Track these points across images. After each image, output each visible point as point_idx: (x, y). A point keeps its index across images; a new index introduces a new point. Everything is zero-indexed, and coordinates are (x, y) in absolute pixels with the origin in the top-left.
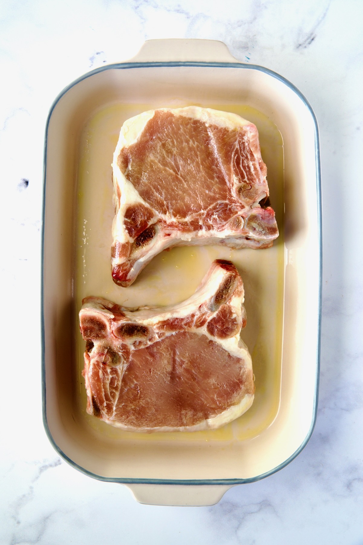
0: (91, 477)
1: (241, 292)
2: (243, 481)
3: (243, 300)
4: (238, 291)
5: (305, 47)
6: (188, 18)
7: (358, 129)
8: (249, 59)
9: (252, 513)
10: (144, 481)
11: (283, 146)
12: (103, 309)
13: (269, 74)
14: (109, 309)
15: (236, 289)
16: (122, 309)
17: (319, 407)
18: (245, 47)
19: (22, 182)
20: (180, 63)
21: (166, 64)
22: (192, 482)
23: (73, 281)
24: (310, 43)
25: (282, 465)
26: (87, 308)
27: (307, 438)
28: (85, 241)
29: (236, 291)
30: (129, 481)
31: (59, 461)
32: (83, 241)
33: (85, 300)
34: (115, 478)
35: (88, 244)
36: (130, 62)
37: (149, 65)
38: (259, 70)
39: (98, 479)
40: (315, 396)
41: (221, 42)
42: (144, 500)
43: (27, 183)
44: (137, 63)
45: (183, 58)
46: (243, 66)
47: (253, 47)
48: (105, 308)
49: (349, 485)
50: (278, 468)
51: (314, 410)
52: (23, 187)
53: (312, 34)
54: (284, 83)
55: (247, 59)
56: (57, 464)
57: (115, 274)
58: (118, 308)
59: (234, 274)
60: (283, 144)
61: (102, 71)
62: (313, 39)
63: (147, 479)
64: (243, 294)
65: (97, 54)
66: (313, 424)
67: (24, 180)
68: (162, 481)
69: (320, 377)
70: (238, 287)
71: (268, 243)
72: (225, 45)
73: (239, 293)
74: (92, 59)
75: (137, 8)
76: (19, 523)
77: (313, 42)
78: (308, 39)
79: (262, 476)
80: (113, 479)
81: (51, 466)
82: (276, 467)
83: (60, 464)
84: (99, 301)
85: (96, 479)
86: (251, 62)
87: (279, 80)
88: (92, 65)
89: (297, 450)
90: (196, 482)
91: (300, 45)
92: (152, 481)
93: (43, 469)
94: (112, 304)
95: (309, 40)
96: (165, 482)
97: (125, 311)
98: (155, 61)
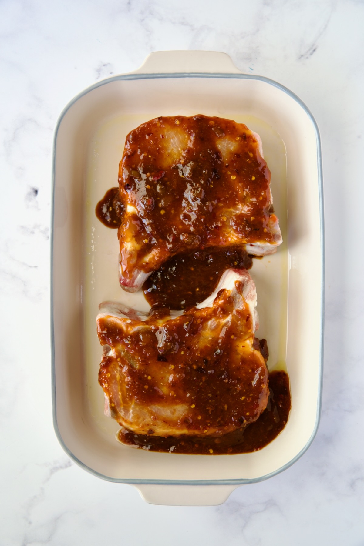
0: (101, 478)
1: (254, 296)
2: (249, 481)
3: (256, 304)
4: (251, 295)
5: (307, 58)
6: (192, 30)
7: (359, 137)
8: (252, 69)
9: (258, 512)
10: (152, 482)
11: (286, 155)
12: (119, 313)
13: (272, 85)
14: (125, 314)
15: (249, 293)
16: (138, 313)
17: (323, 409)
18: (248, 58)
19: (32, 191)
20: (185, 75)
21: (171, 76)
22: (199, 482)
23: (82, 287)
24: (311, 54)
25: (287, 466)
26: (104, 313)
27: (311, 438)
28: (93, 248)
29: (249, 295)
30: (138, 482)
31: (69, 462)
32: (92, 248)
33: (101, 305)
34: (124, 479)
35: (96, 251)
36: (136, 73)
37: (154, 76)
38: (262, 80)
39: (107, 480)
40: (319, 398)
41: (225, 53)
42: (152, 500)
43: (36, 192)
44: (143, 74)
45: (187, 69)
46: (246, 77)
47: (256, 58)
48: (121, 312)
49: (352, 485)
50: (283, 468)
51: (318, 411)
52: (32, 196)
53: (313, 45)
54: (286, 93)
55: (251, 70)
56: (68, 465)
57: (122, 280)
58: (134, 312)
59: (247, 278)
60: (286, 152)
61: (109, 82)
62: (314, 50)
63: (155, 480)
64: (256, 298)
65: (104, 65)
66: (317, 425)
67: (33, 189)
68: (170, 482)
69: (324, 380)
70: (250, 291)
71: (272, 250)
72: (229, 57)
73: (252, 297)
74: (99, 71)
75: (142, 20)
76: (30, 523)
77: (315, 53)
78: (309, 50)
79: (267, 476)
80: (122, 479)
81: (61, 467)
82: (282, 468)
83: (70, 465)
84: (115, 306)
85: (106, 480)
86: (254, 73)
87: (282, 90)
88: (99, 77)
89: (301, 451)
90: (203, 482)
91: (302, 56)
92: (160, 482)
93: (54, 470)
94: (128, 309)
95: (311, 51)
96: (173, 482)
97: (141, 315)
98: (160, 72)
